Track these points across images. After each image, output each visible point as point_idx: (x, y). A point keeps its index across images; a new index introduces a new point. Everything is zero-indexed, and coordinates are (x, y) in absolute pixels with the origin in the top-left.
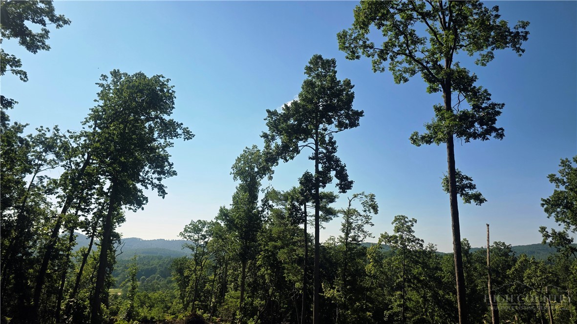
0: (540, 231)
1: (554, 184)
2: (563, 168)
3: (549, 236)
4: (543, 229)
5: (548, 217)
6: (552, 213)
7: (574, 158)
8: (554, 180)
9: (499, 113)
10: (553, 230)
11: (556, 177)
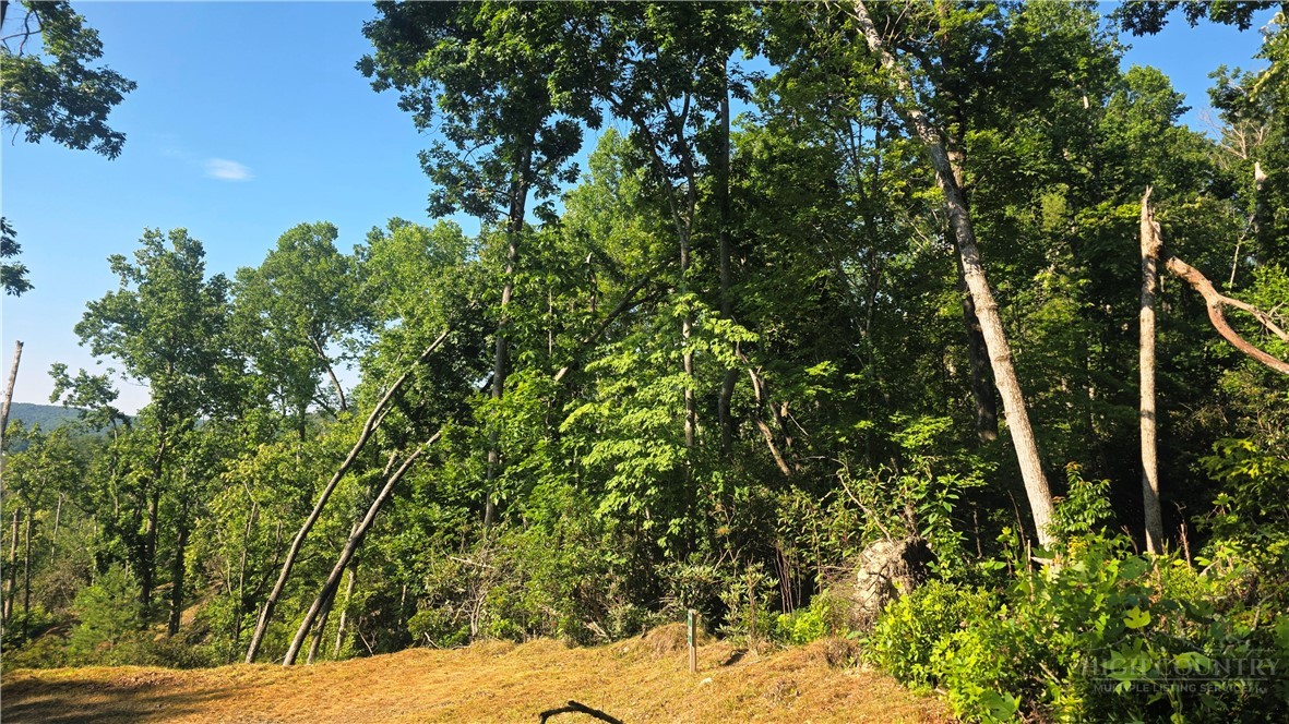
0: (50, 373)
1: (118, 277)
2: (145, 247)
3: (69, 384)
4: (59, 369)
5: (81, 344)
6: (89, 336)
7: (171, 233)
8: (120, 268)
9: (117, 99)
10: (83, 372)
11: (126, 262)
